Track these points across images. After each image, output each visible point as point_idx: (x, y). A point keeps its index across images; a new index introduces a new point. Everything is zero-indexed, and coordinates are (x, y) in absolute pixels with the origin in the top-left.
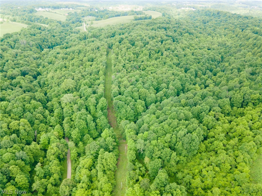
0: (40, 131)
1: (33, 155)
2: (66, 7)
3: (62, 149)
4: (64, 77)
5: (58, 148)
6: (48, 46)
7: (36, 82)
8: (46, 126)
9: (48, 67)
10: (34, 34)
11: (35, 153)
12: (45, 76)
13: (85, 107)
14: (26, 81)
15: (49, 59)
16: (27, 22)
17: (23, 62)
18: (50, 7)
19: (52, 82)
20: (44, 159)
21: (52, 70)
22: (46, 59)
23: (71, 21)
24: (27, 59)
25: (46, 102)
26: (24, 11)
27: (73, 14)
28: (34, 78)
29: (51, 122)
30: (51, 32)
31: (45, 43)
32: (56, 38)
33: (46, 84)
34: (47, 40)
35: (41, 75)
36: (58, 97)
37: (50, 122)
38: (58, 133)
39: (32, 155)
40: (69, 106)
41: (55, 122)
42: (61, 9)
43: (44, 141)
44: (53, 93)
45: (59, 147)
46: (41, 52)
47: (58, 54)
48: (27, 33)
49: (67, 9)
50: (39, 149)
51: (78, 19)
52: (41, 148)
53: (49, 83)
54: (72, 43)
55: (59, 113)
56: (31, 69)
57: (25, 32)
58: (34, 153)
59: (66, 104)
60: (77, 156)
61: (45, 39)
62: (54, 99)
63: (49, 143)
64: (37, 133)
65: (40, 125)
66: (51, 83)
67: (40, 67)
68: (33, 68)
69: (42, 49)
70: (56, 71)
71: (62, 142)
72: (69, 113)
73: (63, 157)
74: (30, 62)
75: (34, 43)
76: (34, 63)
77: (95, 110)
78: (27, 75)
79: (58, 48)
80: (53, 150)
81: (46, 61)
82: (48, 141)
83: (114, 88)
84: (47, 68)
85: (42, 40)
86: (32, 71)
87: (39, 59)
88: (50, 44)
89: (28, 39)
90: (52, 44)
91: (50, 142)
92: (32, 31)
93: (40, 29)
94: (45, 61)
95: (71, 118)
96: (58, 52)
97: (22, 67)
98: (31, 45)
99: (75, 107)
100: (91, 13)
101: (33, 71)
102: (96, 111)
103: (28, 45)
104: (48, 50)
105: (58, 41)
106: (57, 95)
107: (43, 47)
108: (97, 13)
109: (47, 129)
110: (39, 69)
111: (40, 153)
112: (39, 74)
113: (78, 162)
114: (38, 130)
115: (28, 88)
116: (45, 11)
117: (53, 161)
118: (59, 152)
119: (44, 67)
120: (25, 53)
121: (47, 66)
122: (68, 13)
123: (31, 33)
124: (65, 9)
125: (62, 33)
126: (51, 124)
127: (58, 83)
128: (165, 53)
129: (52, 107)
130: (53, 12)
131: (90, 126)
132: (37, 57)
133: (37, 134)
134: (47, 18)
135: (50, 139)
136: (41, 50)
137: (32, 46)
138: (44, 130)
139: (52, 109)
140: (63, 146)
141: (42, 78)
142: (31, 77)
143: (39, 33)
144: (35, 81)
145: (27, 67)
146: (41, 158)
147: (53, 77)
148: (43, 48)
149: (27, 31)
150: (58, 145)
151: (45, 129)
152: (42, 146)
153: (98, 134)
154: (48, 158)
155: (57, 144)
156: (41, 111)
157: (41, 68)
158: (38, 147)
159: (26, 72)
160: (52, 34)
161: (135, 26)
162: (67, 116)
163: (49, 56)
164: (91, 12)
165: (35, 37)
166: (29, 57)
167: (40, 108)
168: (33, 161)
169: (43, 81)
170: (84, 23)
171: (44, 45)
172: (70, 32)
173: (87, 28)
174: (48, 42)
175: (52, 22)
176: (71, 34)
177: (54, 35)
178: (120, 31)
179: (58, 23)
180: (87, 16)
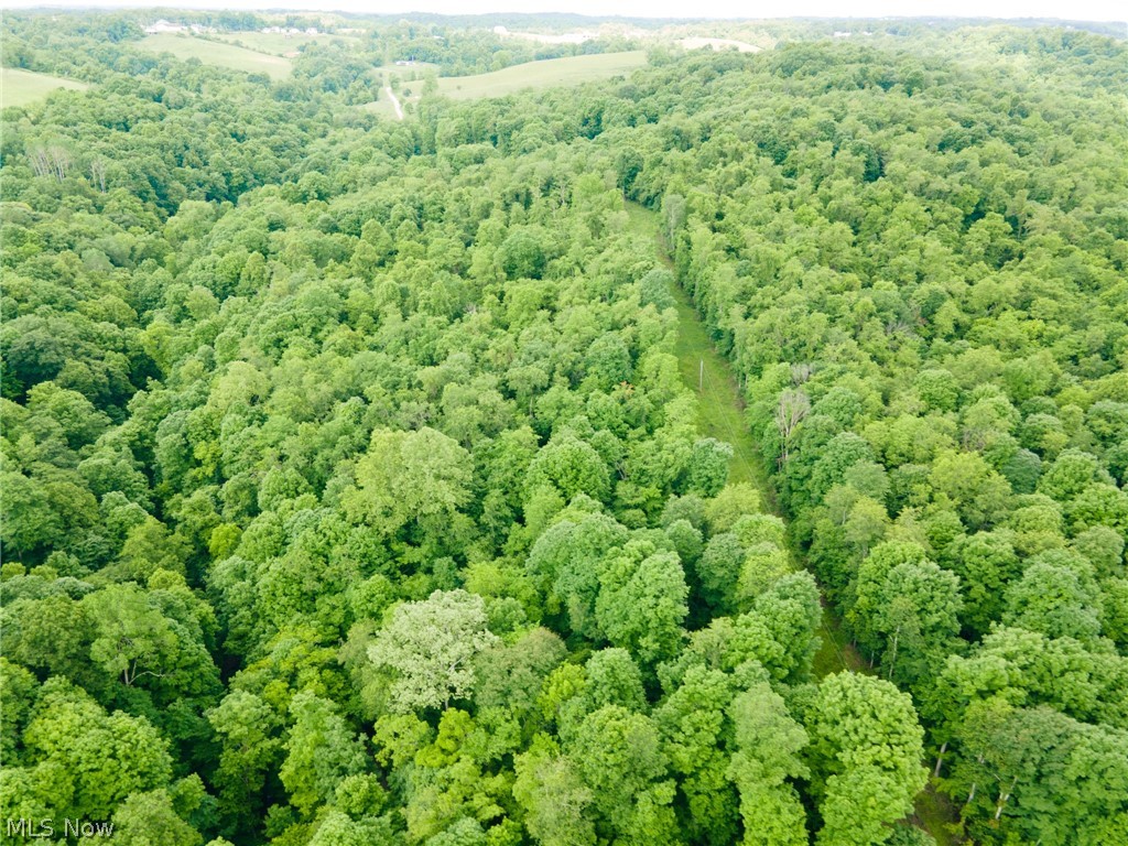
2: (290, 24)
4: (355, 401)
6: (207, 188)
7: (116, 446)
9: (214, 318)
10: (121, 119)
12: (189, 392)
14: (26, 440)
15: (220, 260)
16: (88, 70)
17: (27, 280)
18: (209, 20)
19: (254, 444)
21: (243, 342)
22: (197, 263)
23: (318, 79)
24: (59, 261)
26: (81, 31)
27: (325, 48)
28: (100, 402)
30: (221, 115)
31: (188, 169)
32: (250, 144)
33: (199, 463)
34: (199, 152)
35: (159, 376)
42: (266, 31)
44: (273, 565)
46: (163, 220)
47: (273, 227)
48: (80, 113)
49: (294, 31)
51: (354, 72)
53: (227, 454)
54: (351, 167)
56: (87, 337)
57: (66, 107)
61: (187, 148)
66: (243, 456)
67: (150, 319)
68: (103, 327)
69: (167, 206)
70: (274, 351)
74: (81, 279)
75: (116, 165)
76: (107, 289)
78: (44, 385)
79: (269, 194)
81: (200, 274)
84: (205, 322)
85: (170, 155)
86: (89, 346)
87: (149, 262)
88: (216, 175)
89: (81, 144)
90: (228, 175)
92: (114, 105)
93: (158, 99)
94: (191, 274)
96: (274, 217)
97: (13, 316)
98: (102, 177)
100: (416, 45)
101: (97, 352)
103: (82, 179)
104: (208, 206)
105: (265, 159)
106: (309, 585)
107: (178, 192)
108: (446, 45)
110: (144, 337)
112: (145, 370)
115: (38, 516)
116: (187, 33)
119: (182, 315)
120: (57, 226)
121: (205, 309)
122: (302, 49)
123: (106, 117)
124: (284, 31)
125: (282, 124)
127: (303, 462)
129: (267, 744)
130: (226, 42)
132: (133, 249)
134: (194, 62)
136: (164, 211)
137: (108, 185)
141: (171, 406)
142: (78, 401)
143: (151, 114)
144: (112, 434)
145: (53, 321)
147: (253, 400)
148: (174, 198)
149: (83, 101)
157: (159, 321)
159: (43, 358)
160: (230, 126)
161: (709, 79)
163: (220, 245)
164: (413, 43)
165: (128, 136)
166: (79, 246)
169: (177, 431)
170: (389, 89)
171: (182, 180)
172: (325, 121)
173: (409, 109)
174: (206, 164)
175: (225, 81)
176: (332, 132)
177: (240, 133)
178: (629, 104)
179: (252, 85)
180: (395, 60)
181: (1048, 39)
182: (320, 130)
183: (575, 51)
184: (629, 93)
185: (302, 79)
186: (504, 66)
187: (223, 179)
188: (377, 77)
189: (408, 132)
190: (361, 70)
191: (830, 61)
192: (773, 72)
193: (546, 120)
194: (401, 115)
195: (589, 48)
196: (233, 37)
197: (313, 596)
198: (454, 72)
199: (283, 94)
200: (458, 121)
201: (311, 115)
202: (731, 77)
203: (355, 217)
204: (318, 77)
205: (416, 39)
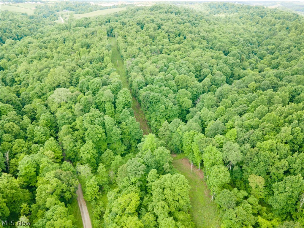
0: (17, 153)
1: (6, 200)
2: (32, 1)
3: (68, 181)
5: (60, 179)
8: (27, 143)
11: (10, 196)
12: (12, 70)
13: (94, 106)
15: (17, 50)
18: (10, 1)
19: (27, 77)
20: (30, 207)
22: (12, 50)
25: (21, 106)
27: (43, 7)
29: (36, 137)
30: (15, 22)
31: (7, 34)
32: (23, 28)
33: (16, 82)
34: (10, 30)
36: (42, 97)
37: (33, 136)
38: (53, 153)
39: (4, 200)
40: (65, 107)
41: (43, 134)
42: (26, 3)
43: (28, 170)
44: (33, 92)
45: (62, 177)
46: (2, 45)
47: (29, 43)
49: (34, 3)
50: (18, 186)
51: (51, 13)
52: (22, 183)
53: (22, 80)
55: (49, 121)
58: (7, 196)
59: (59, 105)
60: (99, 191)
61: (6, 29)
62: (35, 100)
63: (37, 173)
64: (10, 157)
65: (13, 143)
66: (25, 79)
69: (3, 42)
70: (31, 62)
71: (65, 168)
72: (68, 119)
73: (70, 197)
77: (113, 109)
80: (49, 186)
81: (13, 52)
82: (35, 169)
83: (135, 77)
85: (2, 31)
88: (14, 35)
90: (17, 35)
91: (40, 171)
94: (10, 53)
95: (71, 126)
96: (30, 41)
99: (77, 108)
102: (115, 111)
104: (13, 41)
105: (27, 31)
106: (40, 94)
107: (5, 38)
108: (76, 6)
109: (29, 148)
111: (22, 195)
113: (101, 203)
114: (11, 152)
116: (4, 4)
117: (53, 207)
118: (62, 187)
119: (9, 60)
121: (14, 58)
122: (36, 7)
124: (31, 3)
125: (31, 24)
126: (36, 139)
127: (38, 78)
128: (189, 36)
129: (33, 113)
130: (15, 6)
131: (112, 135)
133: (10, 160)
134: (7, 11)
135: (38, 165)
138: (24, 151)
139: (33, 116)
140: (69, 175)
141: (8, 73)
146: (24, 205)
147: (27, 71)
148: (4, 40)
150: (59, 174)
151: (24, 149)
152: (24, 179)
153: (126, 148)
154: (39, 202)
155: (56, 173)
156: (12, 117)
157: (4, 60)
158: (16, 182)
160: (17, 24)
162: (64, 124)
163: (17, 47)
167: (12, 114)
168: (8, 213)
169: (11, 76)
170: (61, 17)
171: (6, 36)
172: (43, 24)
173: (66, 21)
174: (12, 33)
175: (15, 15)
176: (45, 26)
177: (20, 26)
178: (116, 18)
179: (23, 16)
180: (63, 10)
181: (220, 5)
182: (42, 26)
183: (110, 7)
184: (117, 16)
185: (37, 14)
186: (91, 11)
187: (16, 36)
188: (58, 14)
189: (64, 26)
190: (53, 12)
191: (161, 8)
192: (149, 10)
193: (97, 22)
194: (63, 22)
195: (114, 7)
196: (17, 5)
197: (41, 96)
198: (78, 13)
199: (31, 17)
200: (77, 22)
201: (39, 22)
202: (140, 11)
203: (49, 41)
204: (41, 14)
205: (68, 5)
